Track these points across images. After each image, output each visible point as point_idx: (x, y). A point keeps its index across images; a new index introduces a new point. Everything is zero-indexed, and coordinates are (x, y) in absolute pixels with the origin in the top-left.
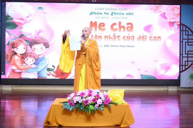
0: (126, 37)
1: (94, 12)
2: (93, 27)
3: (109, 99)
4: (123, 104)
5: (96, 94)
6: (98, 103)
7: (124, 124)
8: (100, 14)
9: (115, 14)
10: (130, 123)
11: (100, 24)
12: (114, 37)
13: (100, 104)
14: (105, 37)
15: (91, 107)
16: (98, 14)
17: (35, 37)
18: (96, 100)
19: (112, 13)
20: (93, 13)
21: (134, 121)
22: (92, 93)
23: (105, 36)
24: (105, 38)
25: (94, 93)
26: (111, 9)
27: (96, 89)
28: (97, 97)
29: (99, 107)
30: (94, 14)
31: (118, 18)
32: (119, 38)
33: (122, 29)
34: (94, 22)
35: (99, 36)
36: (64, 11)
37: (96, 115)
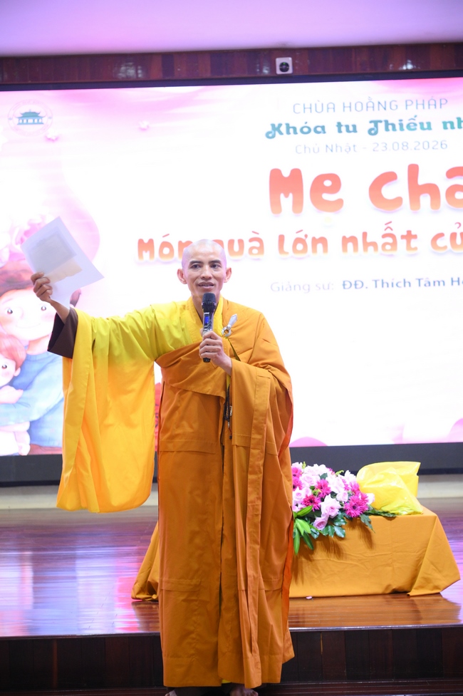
0: (447, 236)
1: (288, 125)
2: (287, 196)
3: (364, 498)
4: (415, 513)
5: (315, 480)
6: (323, 511)
7: (421, 587)
8: (316, 131)
9: (387, 129)
10: (442, 583)
11: (319, 180)
12: (390, 240)
13: (333, 514)
14: (345, 240)
15: (302, 526)
16: (306, 130)
17: (13, 255)
18: (316, 499)
19: (372, 125)
20: (283, 129)
21: (458, 573)
22: (301, 479)
23: (344, 238)
24: (345, 248)
25: (308, 478)
26: (369, 106)
27: (316, 465)
28: (319, 491)
29: (327, 525)
30: (288, 133)
31: (405, 146)
32: (414, 243)
33: (425, 200)
34: (286, 173)
35: (314, 239)
36: (144, 124)
37: (320, 555)
